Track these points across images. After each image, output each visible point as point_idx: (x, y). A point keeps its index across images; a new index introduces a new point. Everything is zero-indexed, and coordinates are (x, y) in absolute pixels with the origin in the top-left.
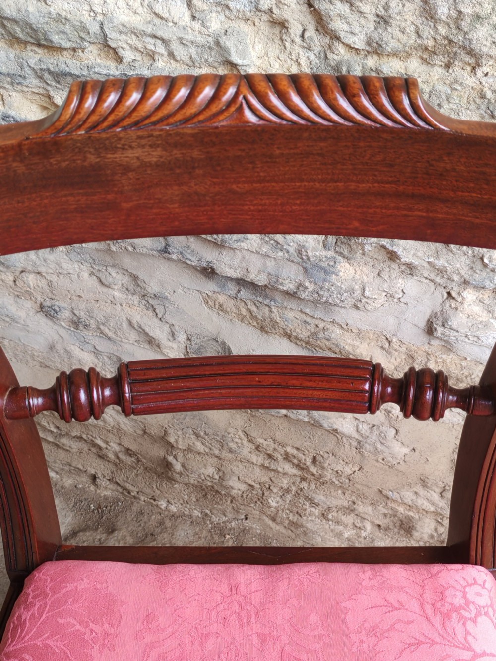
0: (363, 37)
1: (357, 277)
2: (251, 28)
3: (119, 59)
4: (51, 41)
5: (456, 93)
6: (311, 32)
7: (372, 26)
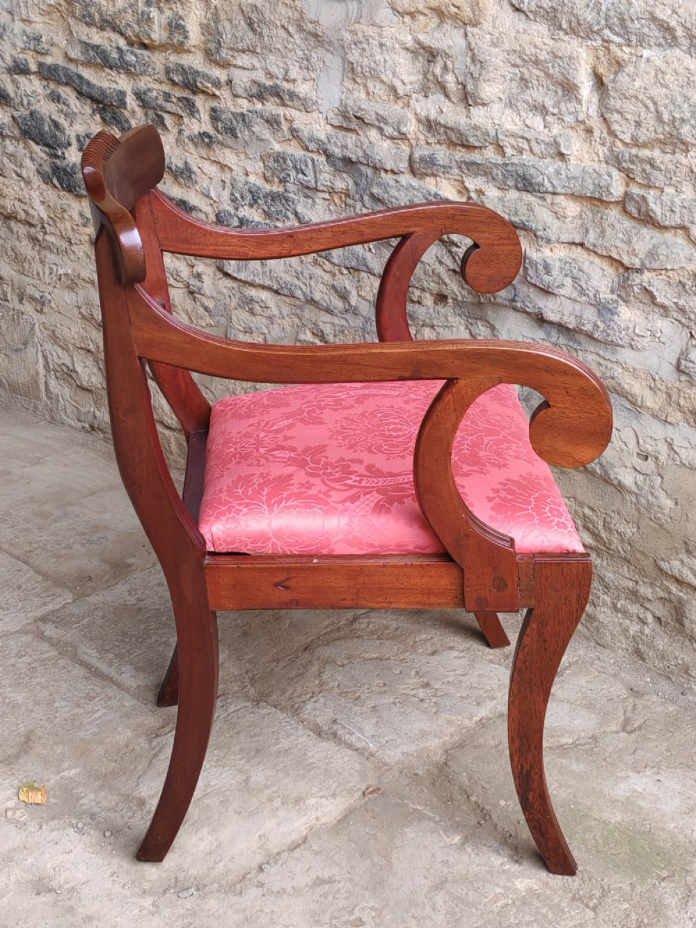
0: (629, 135)
1: (632, 318)
2: (575, 133)
3: (504, 155)
4: (469, 141)
5: (678, 170)
6: (605, 134)
7: (633, 128)
